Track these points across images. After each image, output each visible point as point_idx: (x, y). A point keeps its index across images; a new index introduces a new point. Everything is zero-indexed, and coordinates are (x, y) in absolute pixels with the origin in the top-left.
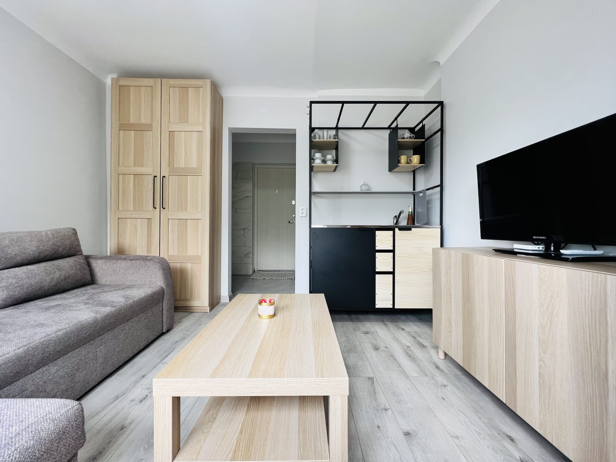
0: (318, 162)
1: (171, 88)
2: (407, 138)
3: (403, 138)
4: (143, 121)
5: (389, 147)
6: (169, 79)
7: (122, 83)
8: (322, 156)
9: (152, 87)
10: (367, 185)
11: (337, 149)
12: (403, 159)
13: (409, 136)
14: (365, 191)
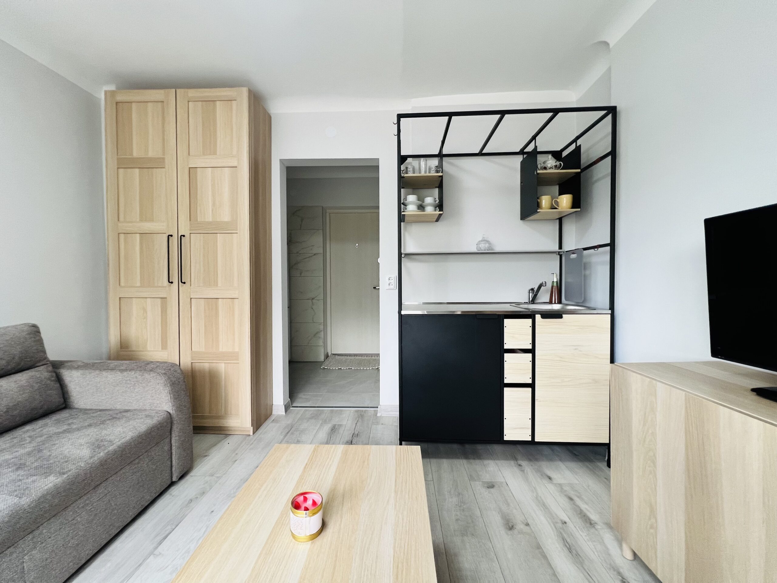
0: (411, 209)
1: (190, 103)
2: (551, 168)
3: (545, 168)
4: (151, 154)
5: (521, 183)
6: (186, 90)
7: (120, 98)
8: (419, 199)
9: (163, 102)
10: (488, 242)
11: (440, 187)
12: (545, 201)
13: (555, 164)
14: (485, 250)
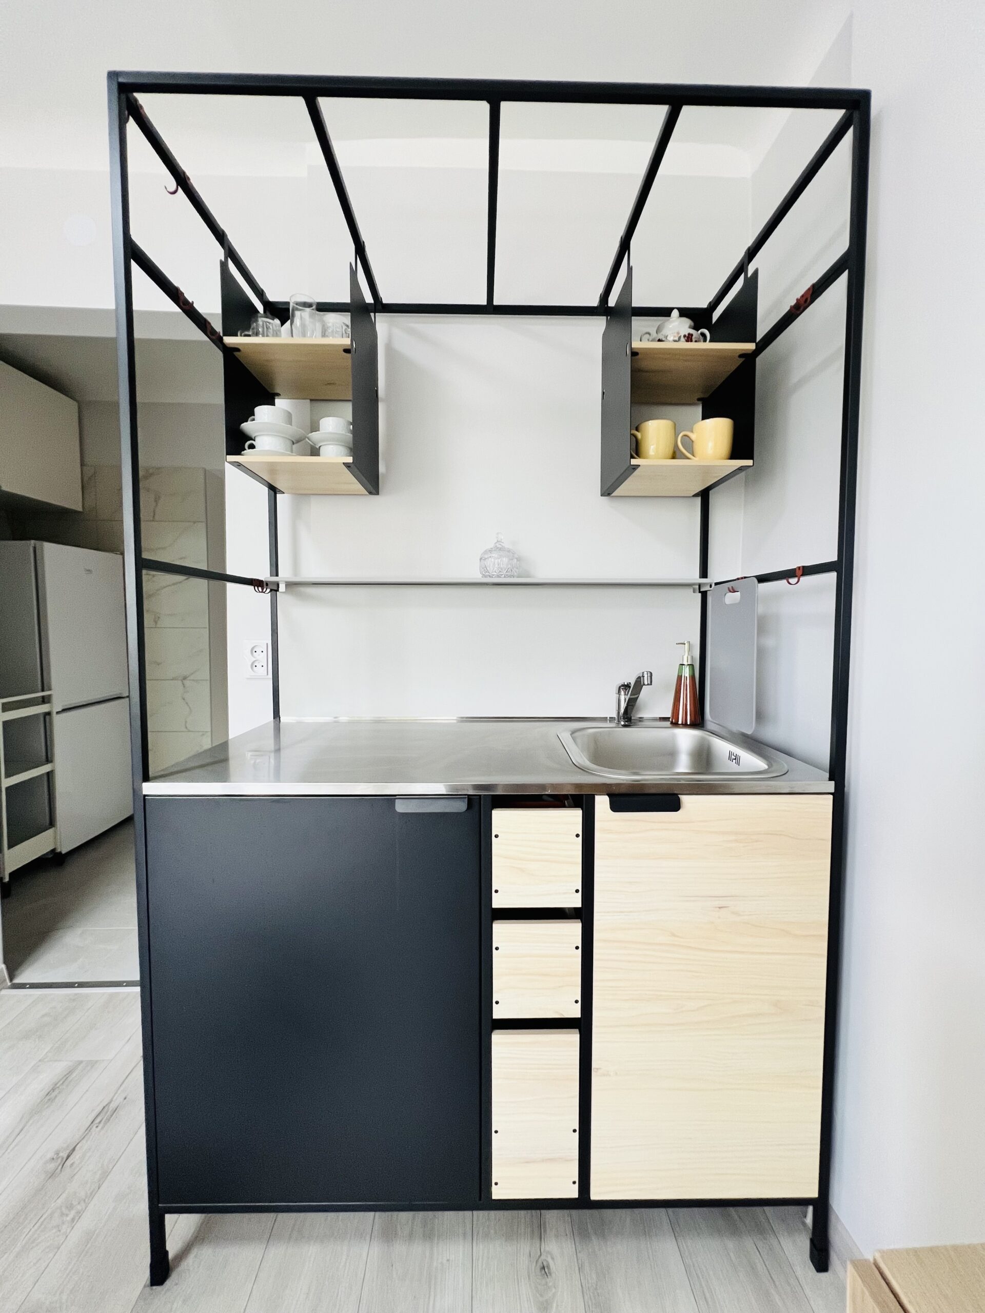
2: (674, 341)
3: (659, 342)
5: (603, 393)
10: (511, 552)
12: (656, 435)
13: (685, 333)
14: (498, 576)
